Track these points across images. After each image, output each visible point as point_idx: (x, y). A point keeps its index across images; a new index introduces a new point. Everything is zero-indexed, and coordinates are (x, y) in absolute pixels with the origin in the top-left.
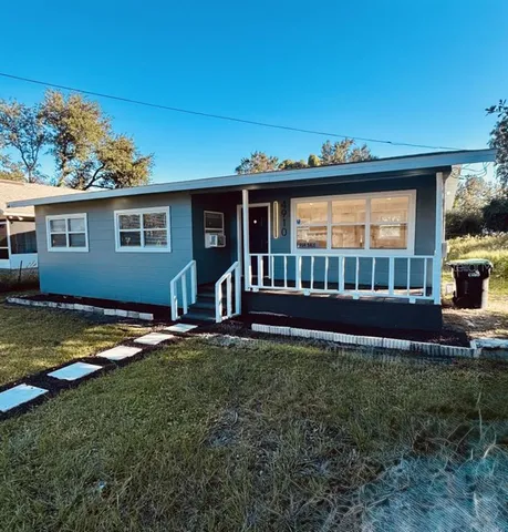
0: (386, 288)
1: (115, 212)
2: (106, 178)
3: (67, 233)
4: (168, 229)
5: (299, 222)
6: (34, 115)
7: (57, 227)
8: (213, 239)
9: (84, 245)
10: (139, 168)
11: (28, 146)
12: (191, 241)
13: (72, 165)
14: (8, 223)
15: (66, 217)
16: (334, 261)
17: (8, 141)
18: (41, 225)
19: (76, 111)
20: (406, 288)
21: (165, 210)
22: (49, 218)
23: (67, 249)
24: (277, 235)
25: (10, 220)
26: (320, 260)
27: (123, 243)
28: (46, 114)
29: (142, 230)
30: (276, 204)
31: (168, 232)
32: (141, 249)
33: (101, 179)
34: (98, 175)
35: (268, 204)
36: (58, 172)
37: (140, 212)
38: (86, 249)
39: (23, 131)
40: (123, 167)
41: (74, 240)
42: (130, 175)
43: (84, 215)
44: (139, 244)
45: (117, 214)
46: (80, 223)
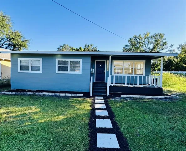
0: (137, 84)
3: (30, 65)
4: (81, 66)
5: (115, 66)
7: (24, 63)
9: (39, 70)
15: (30, 59)
16: (124, 77)
20: (141, 84)
21: (80, 60)
22: (19, 59)
23: (30, 71)
24: (108, 70)
26: (120, 77)
27: (59, 70)
29: (69, 66)
37: (69, 60)
38: (40, 72)
42: (21, 45)
43: (41, 59)
44: (68, 71)
45: (58, 60)
46: (38, 62)
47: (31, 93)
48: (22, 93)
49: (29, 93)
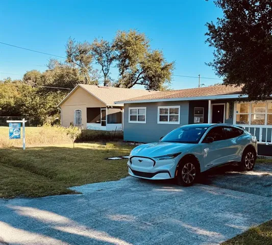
1: (158, 107)
2: (144, 78)
3: (137, 115)
4: (179, 115)
5: (237, 112)
6: (111, 46)
7: (133, 112)
8: (198, 119)
9: (144, 120)
10: (165, 72)
11: (106, 63)
12: (188, 116)
13: (128, 72)
14: (107, 109)
15: (137, 108)
17: (97, 61)
18: (126, 112)
19: (133, 41)
21: (179, 107)
22: (130, 108)
23: (137, 122)
24: (227, 118)
25: (108, 108)
27: (160, 120)
28: (117, 45)
29: (169, 115)
30: (228, 104)
31: (179, 116)
32: (168, 122)
33: (142, 79)
34: (141, 76)
35: (225, 104)
36: (120, 77)
37: (168, 107)
38: (145, 122)
39: (104, 55)
40: (156, 71)
41: (140, 118)
42: (160, 76)
43: (145, 108)
44: (167, 120)
45: (159, 107)
46: (143, 111)
47: (133, 144)
48: (127, 144)
49: (132, 143)
